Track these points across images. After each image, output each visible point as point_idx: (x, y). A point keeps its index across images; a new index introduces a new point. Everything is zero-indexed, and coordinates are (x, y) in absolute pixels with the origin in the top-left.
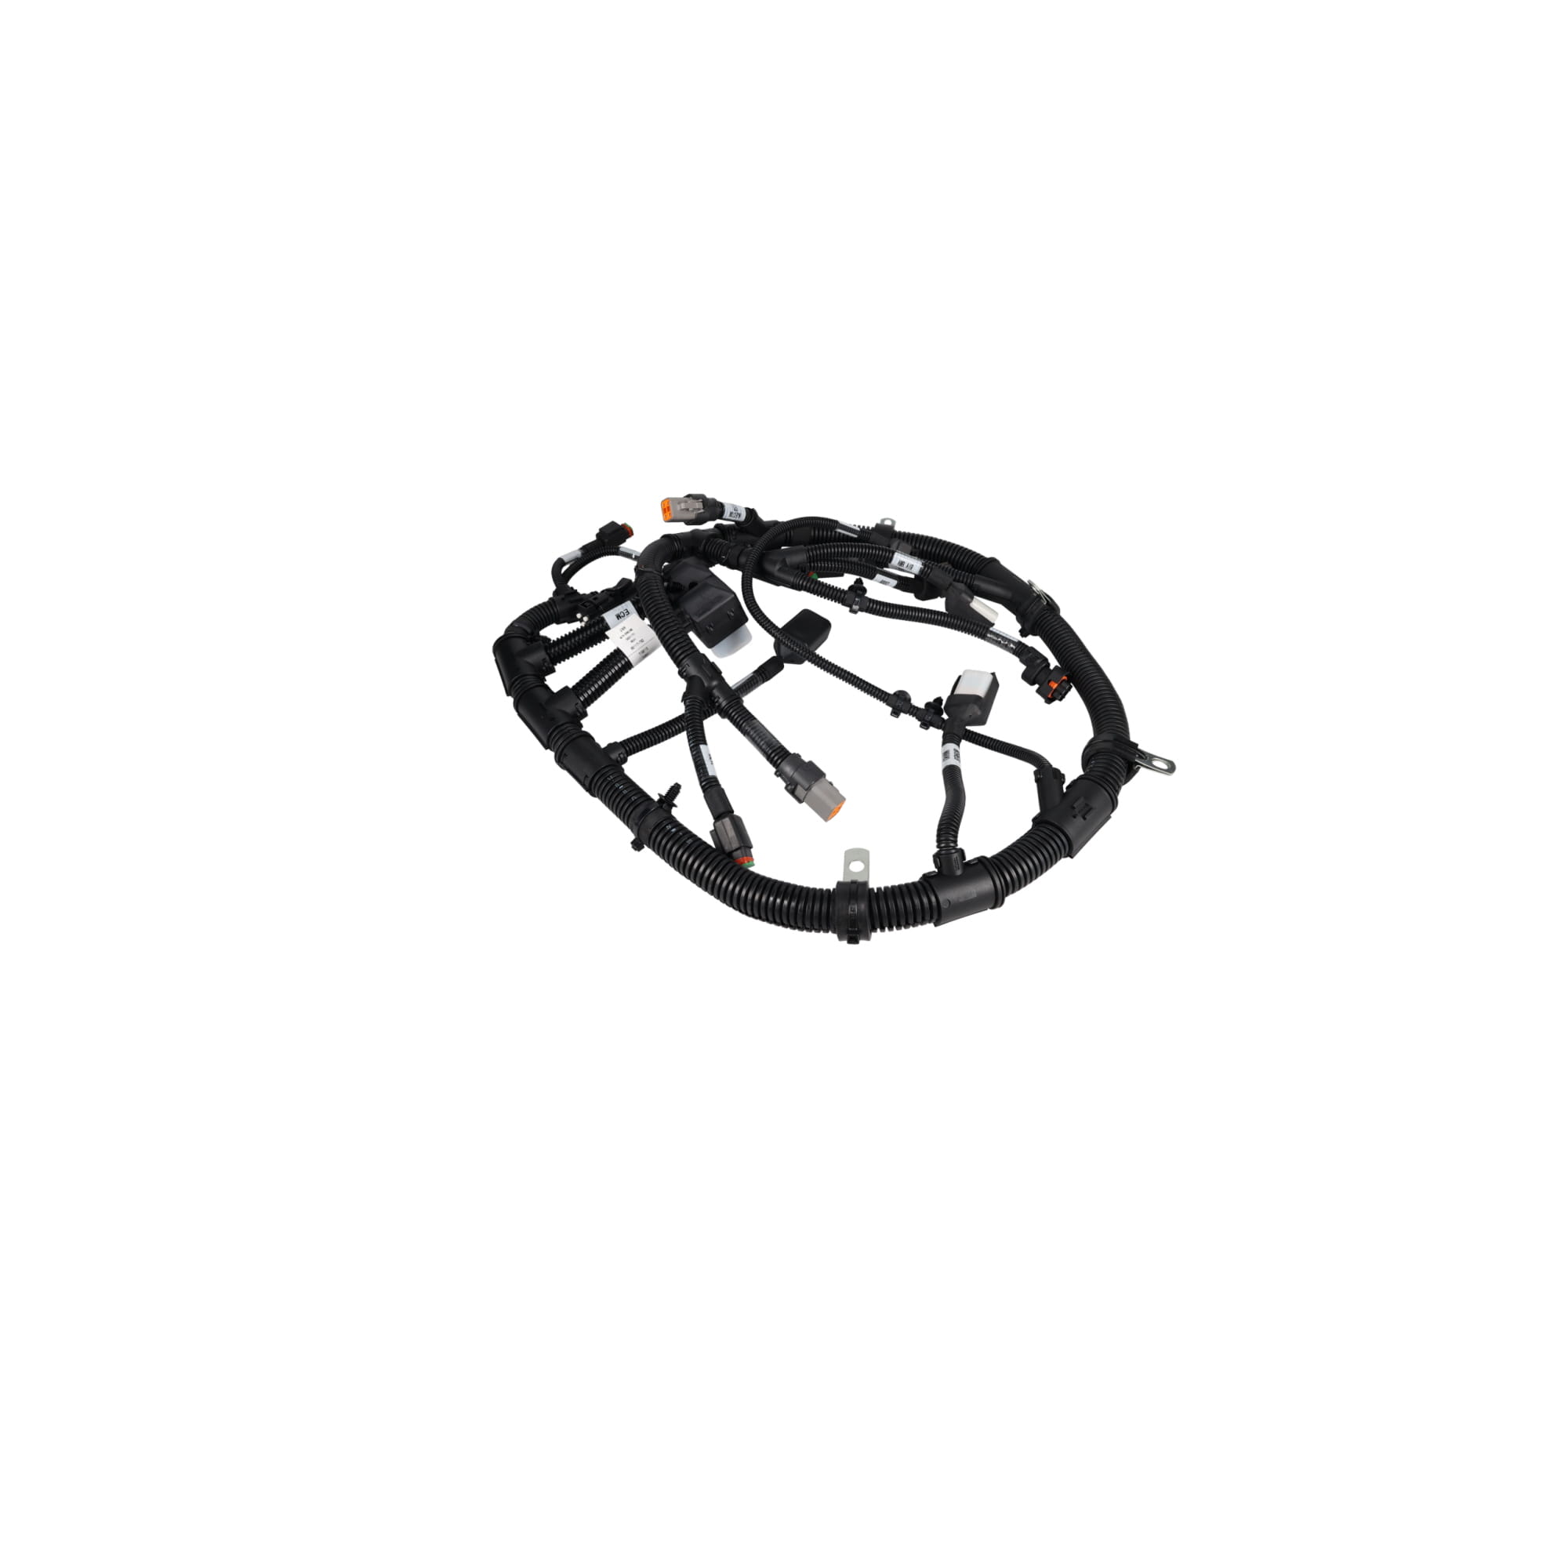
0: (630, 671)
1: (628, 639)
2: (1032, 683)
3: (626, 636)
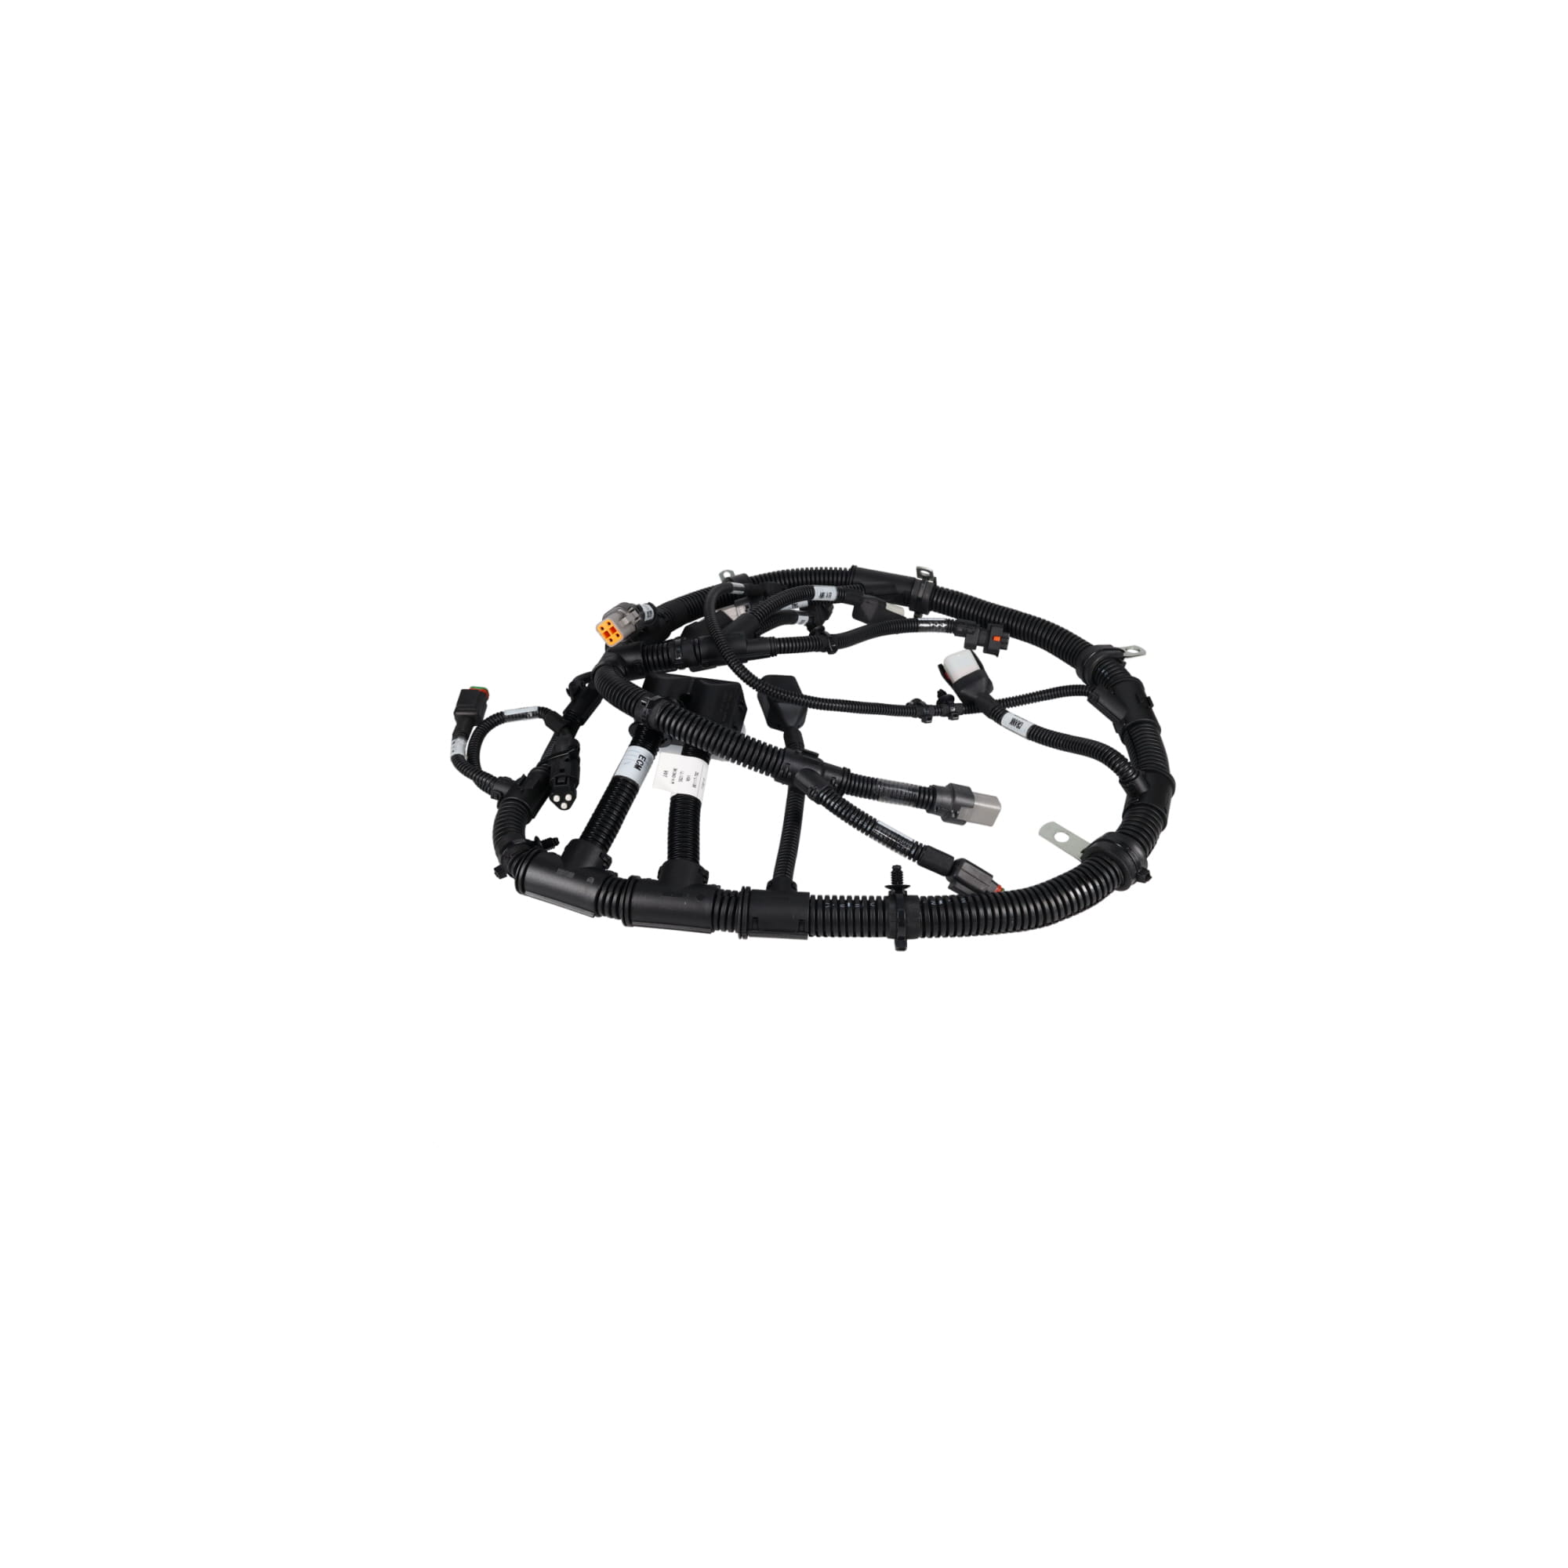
1: (681, 780)
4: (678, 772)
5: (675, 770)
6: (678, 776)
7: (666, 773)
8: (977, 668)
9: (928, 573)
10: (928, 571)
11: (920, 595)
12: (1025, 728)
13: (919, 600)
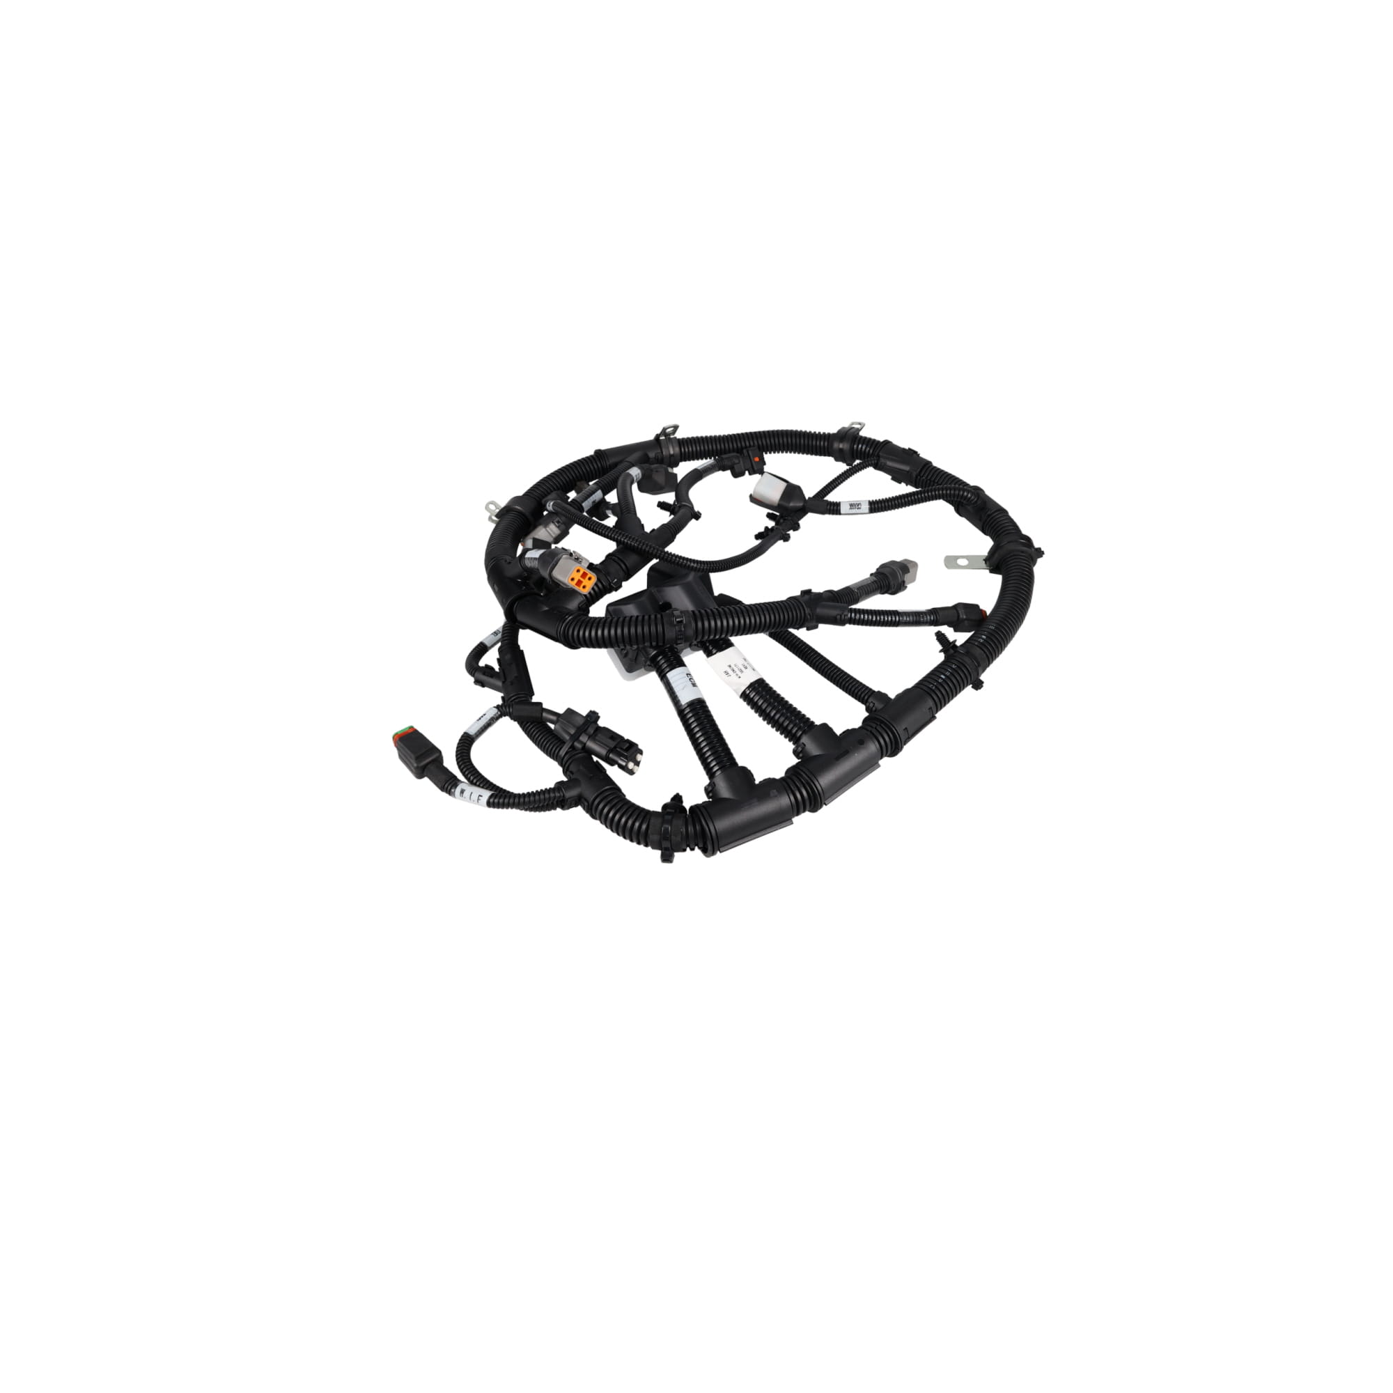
0: (768, 681)
1: (742, 671)
2: (742, 474)
3: (738, 672)
4: (733, 666)
5: (730, 666)
6: (736, 669)
7: (727, 673)
8: (784, 485)
9: (672, 429)
10: (671, 427)
11: (672, 452)
12: (866, 507)
13: (671, 456)
